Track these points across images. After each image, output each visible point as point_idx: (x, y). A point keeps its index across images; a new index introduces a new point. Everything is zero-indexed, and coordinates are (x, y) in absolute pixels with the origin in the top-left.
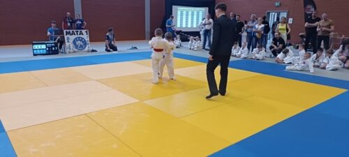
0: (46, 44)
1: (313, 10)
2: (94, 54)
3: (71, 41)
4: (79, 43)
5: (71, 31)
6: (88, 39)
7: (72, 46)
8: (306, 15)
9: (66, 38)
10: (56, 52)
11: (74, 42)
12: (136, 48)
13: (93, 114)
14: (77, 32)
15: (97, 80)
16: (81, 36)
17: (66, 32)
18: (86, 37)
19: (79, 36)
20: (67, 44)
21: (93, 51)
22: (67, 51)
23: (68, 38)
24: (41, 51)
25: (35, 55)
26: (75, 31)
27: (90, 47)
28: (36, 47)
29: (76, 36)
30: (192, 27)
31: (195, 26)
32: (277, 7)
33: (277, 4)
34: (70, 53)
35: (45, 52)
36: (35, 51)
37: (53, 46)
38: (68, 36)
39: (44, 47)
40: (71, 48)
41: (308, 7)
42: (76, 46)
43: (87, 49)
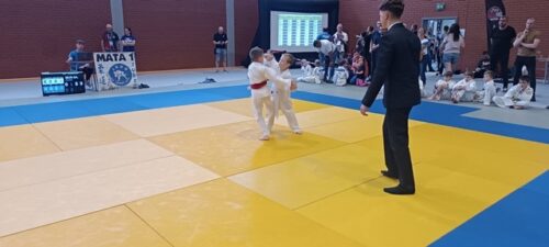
0: (64, 76)
1: (500, 14)
2: (144, 92)
3: (106, 70)
4: (119, 73)
5: (106, 54)
6: (134, 67)
7: (107, 78)
8: (490, 23)
9: (97, 67)
10: (81, 90)
11: (111, 73)
12: (212, 80)
13: (139, 203)
14: (115, 56)
15: (147, 139)
16: (122, 62)
17: (98, 56)
18: (130, 63)
19: (118, 62)
20: (99, 76)
21: (143, 86)
22: (100, 86)
23: (101, 67)
24: (56, 88)
25: (45, 95)
26: (111, 54)
27: (136, 80)
28: (47, 81)
29: (115, 63)
30: (302, 46)
31: (306, 44)
32: (440, 10)
33: (439, 6)
34: (103, 89)
35: (62, 89)
36: (46, 89)
37: (75, 80)
38: (101, 62)
39: (60, 81)
40: (106, 82)
41: (493, 9)
42: (115, 79)
43: (132, 83)
